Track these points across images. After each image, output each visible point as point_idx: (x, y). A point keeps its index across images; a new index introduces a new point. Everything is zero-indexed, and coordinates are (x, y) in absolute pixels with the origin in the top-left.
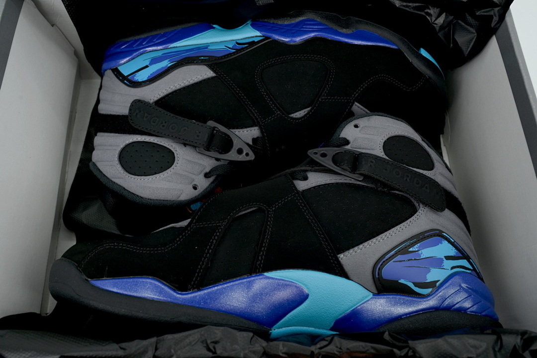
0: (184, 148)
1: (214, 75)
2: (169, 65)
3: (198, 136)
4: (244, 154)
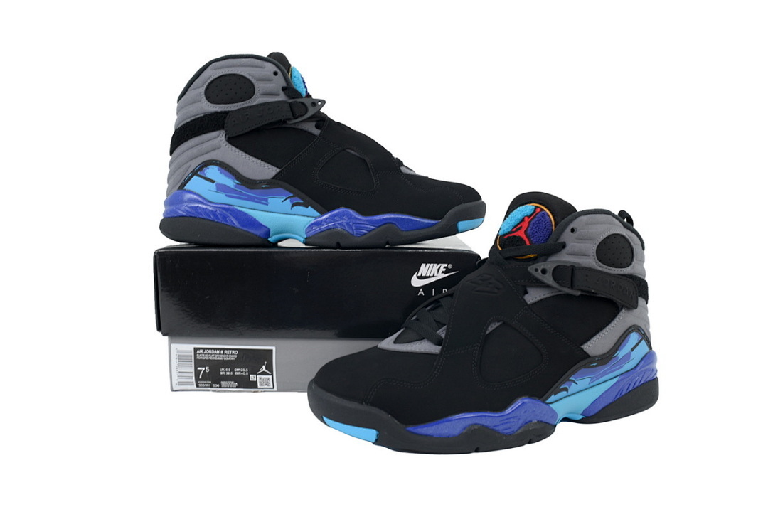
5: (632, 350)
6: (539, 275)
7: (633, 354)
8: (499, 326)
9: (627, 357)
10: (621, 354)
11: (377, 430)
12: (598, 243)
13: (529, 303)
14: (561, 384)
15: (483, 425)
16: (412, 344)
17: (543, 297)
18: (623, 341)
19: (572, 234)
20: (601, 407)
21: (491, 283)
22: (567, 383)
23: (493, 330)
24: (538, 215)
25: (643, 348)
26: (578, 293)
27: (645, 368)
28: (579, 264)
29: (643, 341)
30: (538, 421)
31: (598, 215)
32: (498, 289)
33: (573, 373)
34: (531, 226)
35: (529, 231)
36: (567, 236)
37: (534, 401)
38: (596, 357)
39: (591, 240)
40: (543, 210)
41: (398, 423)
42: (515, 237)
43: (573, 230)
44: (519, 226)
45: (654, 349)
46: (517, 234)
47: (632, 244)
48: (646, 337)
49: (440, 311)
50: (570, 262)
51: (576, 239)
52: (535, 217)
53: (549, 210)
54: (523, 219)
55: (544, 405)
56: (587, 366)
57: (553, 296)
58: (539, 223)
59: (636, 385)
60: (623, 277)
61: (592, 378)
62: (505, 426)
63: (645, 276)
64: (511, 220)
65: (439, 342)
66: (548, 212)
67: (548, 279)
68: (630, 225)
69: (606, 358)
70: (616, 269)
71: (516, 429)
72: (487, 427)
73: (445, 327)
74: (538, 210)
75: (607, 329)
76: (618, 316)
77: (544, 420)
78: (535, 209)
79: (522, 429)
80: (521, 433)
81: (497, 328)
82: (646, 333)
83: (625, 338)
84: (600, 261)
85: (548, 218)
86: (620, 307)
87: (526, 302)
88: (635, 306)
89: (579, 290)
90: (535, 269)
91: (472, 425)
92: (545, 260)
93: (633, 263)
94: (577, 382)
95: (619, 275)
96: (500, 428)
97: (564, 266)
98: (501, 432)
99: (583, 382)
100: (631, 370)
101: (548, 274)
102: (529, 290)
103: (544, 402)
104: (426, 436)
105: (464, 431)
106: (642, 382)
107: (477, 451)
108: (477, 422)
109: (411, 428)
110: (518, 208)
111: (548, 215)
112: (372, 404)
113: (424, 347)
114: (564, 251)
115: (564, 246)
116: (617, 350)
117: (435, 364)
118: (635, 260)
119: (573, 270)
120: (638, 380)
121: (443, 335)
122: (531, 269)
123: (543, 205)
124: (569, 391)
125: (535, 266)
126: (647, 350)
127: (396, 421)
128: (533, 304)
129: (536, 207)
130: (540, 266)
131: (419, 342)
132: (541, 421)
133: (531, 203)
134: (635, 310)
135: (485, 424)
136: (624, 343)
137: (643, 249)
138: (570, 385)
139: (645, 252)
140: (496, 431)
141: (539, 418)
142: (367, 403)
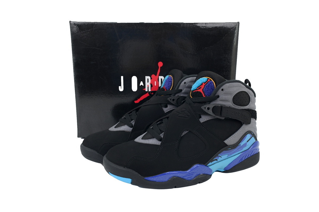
0: (230, 106)
1: (224, 141)
2: (241, 143)
3: (227, 111)
4: (207, 108)
5: (247, 141)
6: (206, 110)
7: (248, 143)
8: (187, 133)
9: (245, 145)
10: (242, 144)
11: (131, 179)
12: (233, 96)
13: (201, 122)
14: (214, 158)
15: (178, 177)
16: (149, 140)
17: (208, 119)
18: (243, 138)
19: (222, 91)
20: (232, 166)
21: (185, 113)
22: (217, 157)
23: (185, 135)
24: (209, 83)
25: (253, 140)
26: (223, 118)
27: (253, 149)
28: (225, 105)
29: (253, 137)
30: (203, 174)
31: (234, 83)
32: (188, 116)
33: (220, 153)
34: (205, 87)
35: (204, 90)
36: (220, 92)
37: (201, 166)
38: (231, 145)
39: (230, 94)
40: (211, 80)
41: (141, 176)
42: (198, 92)
43: (222, 90)
44: (200, 87)
45: (258, 140)
46: (199, 90)
47: (249, 95)
48: (254, 136)
49: (162, 125)
50: (221, 104)
51: (224, 94)
52: (207, 83)
53: (214, 80)
54: (202, 84)
55: (206, 167)
56: (226, 150)
57: (212, 119)
58: (209, 86)
59: (249, 156)
60: (244, 111)
61: (228, 155)
62: (188, 177)
63: (255, 109)
64: (197, 84)
65: (160, 140)
66: (213, 81)
67: (210, 112)
68: (249, 87)
69: (235, 146)
70: (241, 107)
71: (193, 178)
72: (180, 177)
73: (163, 133)
74: (209, 80)
75: (236, 133)
76: (242, 127)
77: (206, 173)
78: (208, 80)
79: (196, 178)
80: (195, 180)
81: (186, 133)
82: (255, 134)
83: (244, 137)
84: (234, 103)
85: (213, 84)
86: (243, 123)
87: (200, 122)
88: (249, 123)
89: (224, 117)
90: (204, 107)
91: (173, 177)
92: (209, 104)
93: (250, 104)
94: (221, 156)
95: (243, 109)
96: (186, 178)
97: (217, 106)
98: (186, 179)
99: (224, 156)
100: (247, 150)
101: (210, 110)
102: (202, 116)
103: (206, 166)
104: (153, 181)
105: (170, 179)
106: (252, 155)
107: (175, 187)
108: (175, 175)
109: (146, 178)
110: (200, 79)
111: (213, 83)
112: (129, 168)
113: (153, 141)
114: (218, 99)
115: (218, 97)
116: (240, 142)
117: (158, 150)
118: (250, 102)
119: (221, 108)
120: (249, 154)
121: (162, 137)
122: (203, 108)
123: (211, 78)
124: (218, 160)
125: (204, 106)
126: (254, 140)
127: (140, 175)
128: (203, 123)
129: (208, 79)
130: (207, 106)
131: (152, 139)
132: (205, 174)
133: (206, 76)
134: (249, 125)
135: (179, 176)
136: (244, 138)
137: (255, 96)
138: (218, 158)
139: (256, 98)
140: (184, 179)
141: (204, 173)
142: (127, 167)
